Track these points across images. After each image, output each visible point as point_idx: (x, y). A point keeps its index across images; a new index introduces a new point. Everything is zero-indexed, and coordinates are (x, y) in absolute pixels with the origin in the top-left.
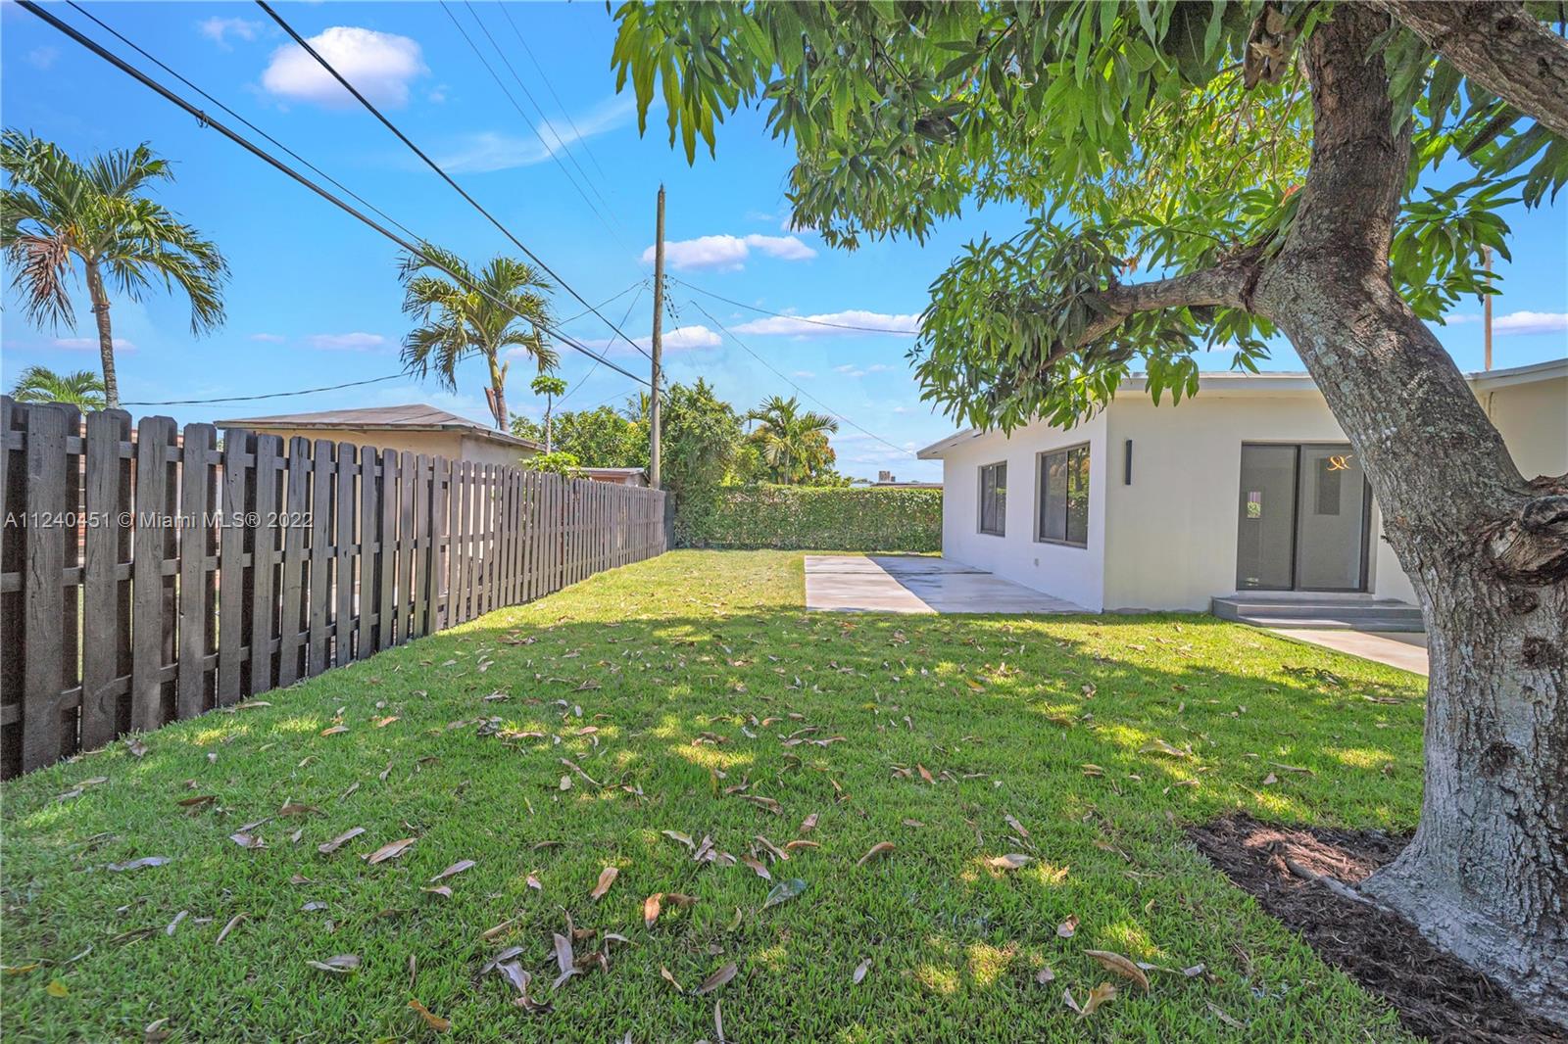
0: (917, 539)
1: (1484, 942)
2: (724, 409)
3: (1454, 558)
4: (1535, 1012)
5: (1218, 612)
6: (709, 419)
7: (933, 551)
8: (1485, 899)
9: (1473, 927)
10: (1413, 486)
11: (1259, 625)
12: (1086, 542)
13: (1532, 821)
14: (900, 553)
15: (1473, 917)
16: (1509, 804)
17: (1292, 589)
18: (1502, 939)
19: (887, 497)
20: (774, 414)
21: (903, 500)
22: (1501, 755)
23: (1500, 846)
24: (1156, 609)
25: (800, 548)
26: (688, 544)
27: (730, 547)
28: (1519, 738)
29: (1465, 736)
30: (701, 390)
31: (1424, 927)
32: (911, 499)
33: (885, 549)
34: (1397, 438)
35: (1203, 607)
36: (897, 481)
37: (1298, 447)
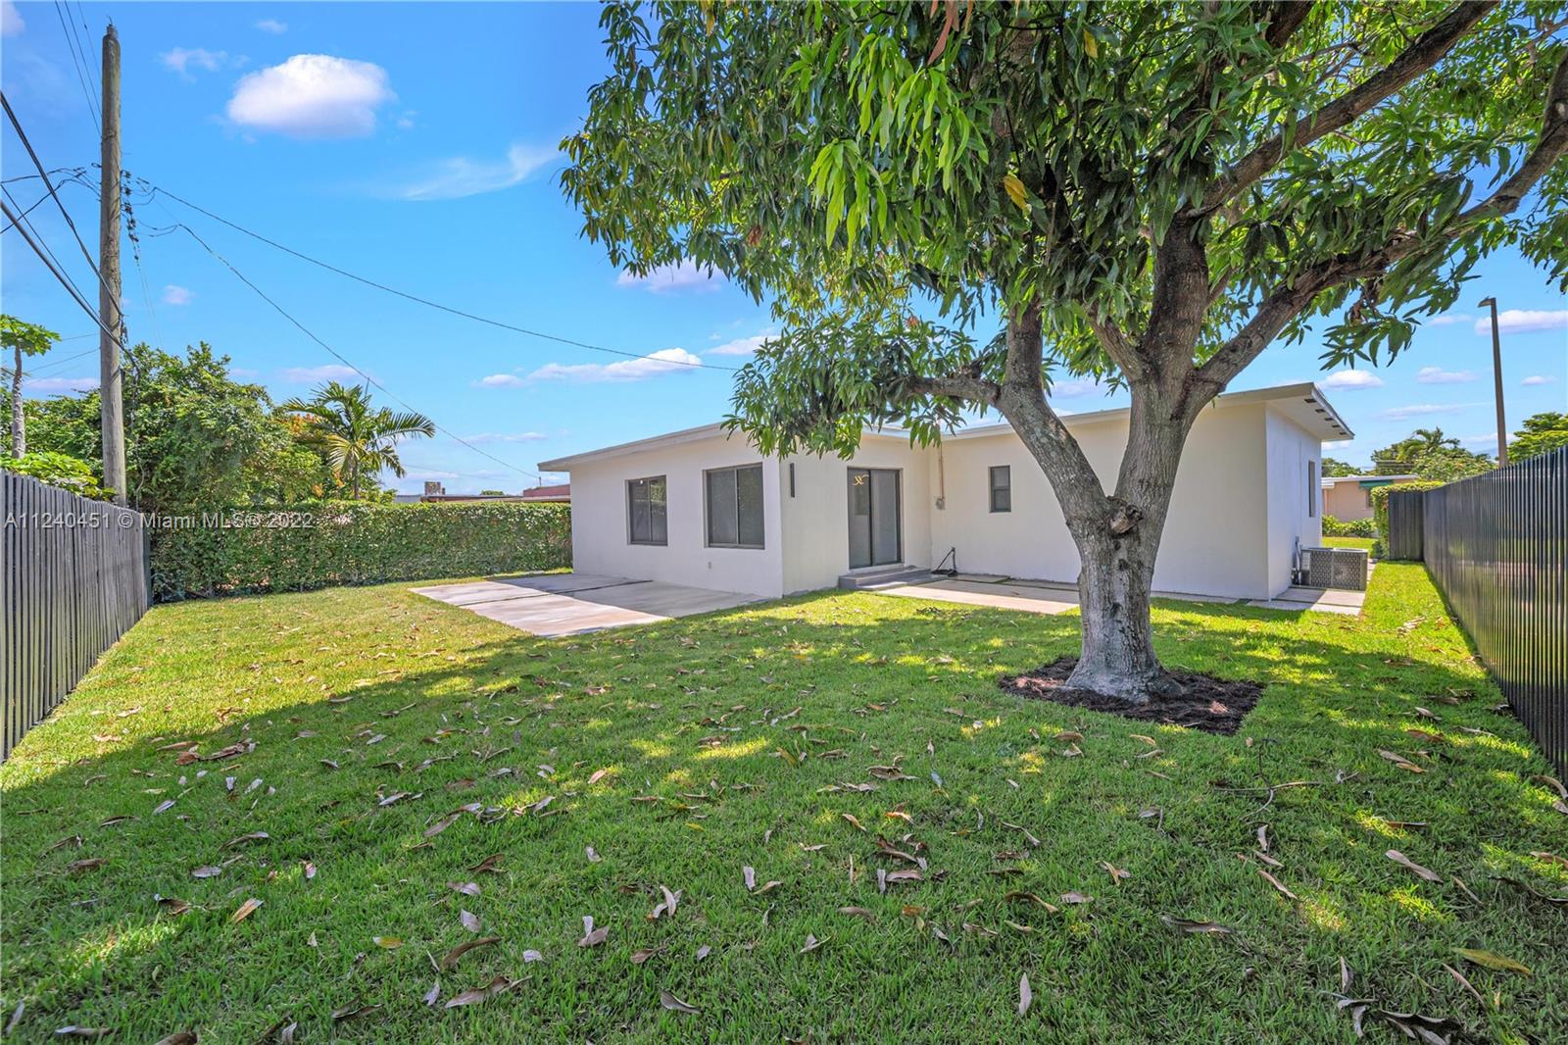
0: (538, 557)
1: (1116, 685)
2: (255, 393)
3: (1100, 530)
4: (1137, 701)
5: (844, 586)
6: (232, 404)
7: (555, 568)
8: (1115, 668)
9: (1112, 681)
10: (1083, 500)
11: (871, 590)
12: (763, 544)
13: (1127, 630)
14: (522, 573)
15: (1112, 677)
16: (1120, 627)
17: (871, 565)
18: (1122, 681)
19: (502, 511)
20: (332, 406)
21: (522, 515)
22: (1116, 607)
23: (1118, 645)
24: (810, 590)
25: (388, 581)
26: (181, 594)
27: (268, 591)
28: (1120, 599)
29: (1105, 604)
30: (202, 358)
31: (1097, 689)
32: (530, 514)
33: (502, 571)
34: (1076, 479)
35: (834, 584)
36: (448, 493)
37: (869, 471)
